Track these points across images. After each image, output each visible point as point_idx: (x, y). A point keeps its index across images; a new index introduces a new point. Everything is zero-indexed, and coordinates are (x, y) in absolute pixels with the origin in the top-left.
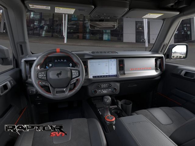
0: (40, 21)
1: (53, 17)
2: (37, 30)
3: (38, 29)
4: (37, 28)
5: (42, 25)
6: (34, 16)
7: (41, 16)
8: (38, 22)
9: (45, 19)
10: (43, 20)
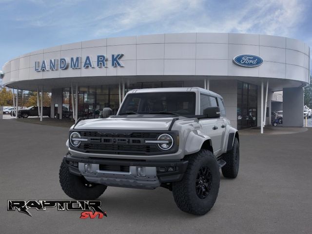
0: (95, 105)
1: (109, 101)
2: (92, 116)
3: (93, 114)
4: (91, 113)
5: (97, 109)
6: (88, 100)
7: (96, 101)
8: (92, 106)
9: (101, 103)
10: (98, 104)
